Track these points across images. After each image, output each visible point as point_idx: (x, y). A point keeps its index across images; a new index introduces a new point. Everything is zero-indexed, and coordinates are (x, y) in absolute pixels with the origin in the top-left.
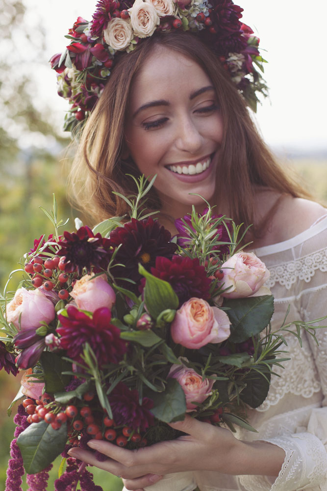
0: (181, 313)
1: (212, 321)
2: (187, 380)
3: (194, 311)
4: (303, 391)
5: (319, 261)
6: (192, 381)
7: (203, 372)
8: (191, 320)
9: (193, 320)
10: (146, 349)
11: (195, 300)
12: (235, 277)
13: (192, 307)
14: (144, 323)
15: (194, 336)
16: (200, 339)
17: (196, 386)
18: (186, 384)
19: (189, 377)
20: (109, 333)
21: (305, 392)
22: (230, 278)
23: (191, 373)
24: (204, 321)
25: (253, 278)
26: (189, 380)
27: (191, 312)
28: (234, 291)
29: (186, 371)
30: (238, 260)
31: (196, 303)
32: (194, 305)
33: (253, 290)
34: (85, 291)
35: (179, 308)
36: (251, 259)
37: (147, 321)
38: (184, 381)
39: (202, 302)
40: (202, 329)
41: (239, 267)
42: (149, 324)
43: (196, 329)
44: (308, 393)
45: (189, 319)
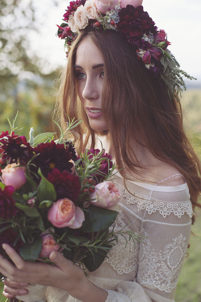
0: (56, 204)
1: (72, 216)
2: (47, 242)
3: (64, 206)
4: (119, 269)
5: (161, 207)
6: (50, 243)
7: (58, 241)
8: (60, 211)
9: (61, 211)
10: (28, 218)
11: (67, 200)
12: (100, 194)
13: (64, 203)
14: (30, 203)
15: (58, 221)
16: (61, 223)
17: (50, 247)
18: (46, 244)
19: (49, 240)
20: (9, 201)
21: (120, 270)
22: (97, 194)
23: (51, 239)
24: (67, 214)
25: (110, 199)
26: (49, 242)
27: (62, 205)
28: (95, 203)
29: (49, 236)
30: (105, 185)
31: (67, 202)
32: (65, 203)
33: (108, 205)
34: (9, 172)
35: (56, 201)
36: (115, 187)
37: (32, 202)
38: (45, 242)
39: (71, 202)
40: (63, 218)
41: (104, 190)
42: (33, 205)
43: (60, 216)
44: (121, 271)
45: (59, 210)
